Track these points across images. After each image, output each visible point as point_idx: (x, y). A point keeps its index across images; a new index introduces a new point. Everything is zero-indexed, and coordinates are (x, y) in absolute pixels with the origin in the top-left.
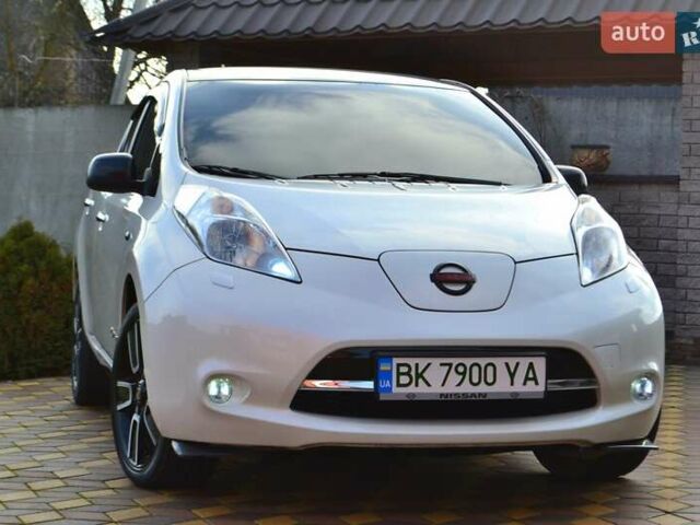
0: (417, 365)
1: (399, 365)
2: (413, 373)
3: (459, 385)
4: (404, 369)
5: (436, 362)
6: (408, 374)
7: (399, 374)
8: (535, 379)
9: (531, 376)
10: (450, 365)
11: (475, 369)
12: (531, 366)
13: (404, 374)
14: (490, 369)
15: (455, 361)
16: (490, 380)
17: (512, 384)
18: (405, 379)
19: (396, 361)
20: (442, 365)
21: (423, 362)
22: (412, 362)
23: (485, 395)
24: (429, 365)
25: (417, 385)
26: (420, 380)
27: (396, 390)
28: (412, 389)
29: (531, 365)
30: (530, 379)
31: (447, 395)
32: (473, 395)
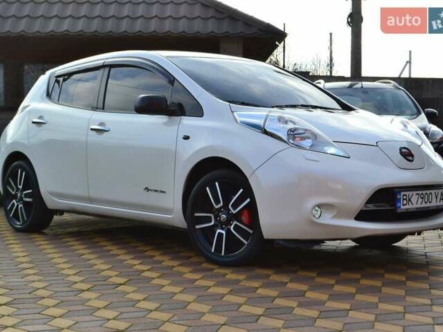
0: (409, 195)
1: (404, 195)
3: (421, 203)
4: (405, 197)
6: (406, 199)
7: (404, 199)
10: (419, 194)
11: (426, 196)
14: (430, 195)
16: (430, 200)
17: (437, 202)
18: (405, 202)
19: (403, 193)
20: (416, 194)
21: (411, 193)
22: (407, 193)
23: (429, 207)
25: (409, 205)
26: (410, 202)
27: (402, 207)
28: (407, 207)
30: (442, 199)
31: (418, 208)
32: (426, 207)
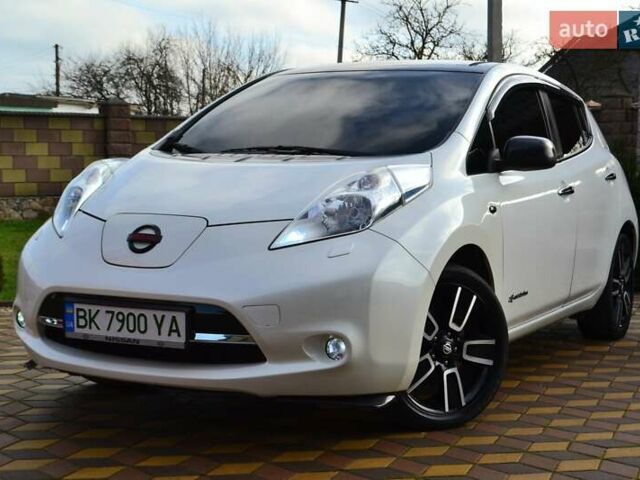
0: (90, 310)
1: (78, 310)
2: (87, 317)
3: (119, 330)
4: (81, 314)
5: (103, 309)
6: (84, 317)
7: (78, 317)
8: (177, 331)
9: (174, 328)
10: (113, 313)
11: (131, 318)
12: (174, 319)
13: (82, 317)
14: (142, 319)
15: (116, 310)
16: (142, 329)
17: (160, 334)
18: (82, 322)
19: (77, 306)
20: (107, 312)
21: (94, 308)
22: (86, 307)
23: (138, 341)
24: (98, 311)
25: (90, 328)
26: (93, 324)
27: (77, 330)
28: (86, 331)
29: (174, 317)
30: (174, 331)
31: (110, 338)
32: (129, 340)
